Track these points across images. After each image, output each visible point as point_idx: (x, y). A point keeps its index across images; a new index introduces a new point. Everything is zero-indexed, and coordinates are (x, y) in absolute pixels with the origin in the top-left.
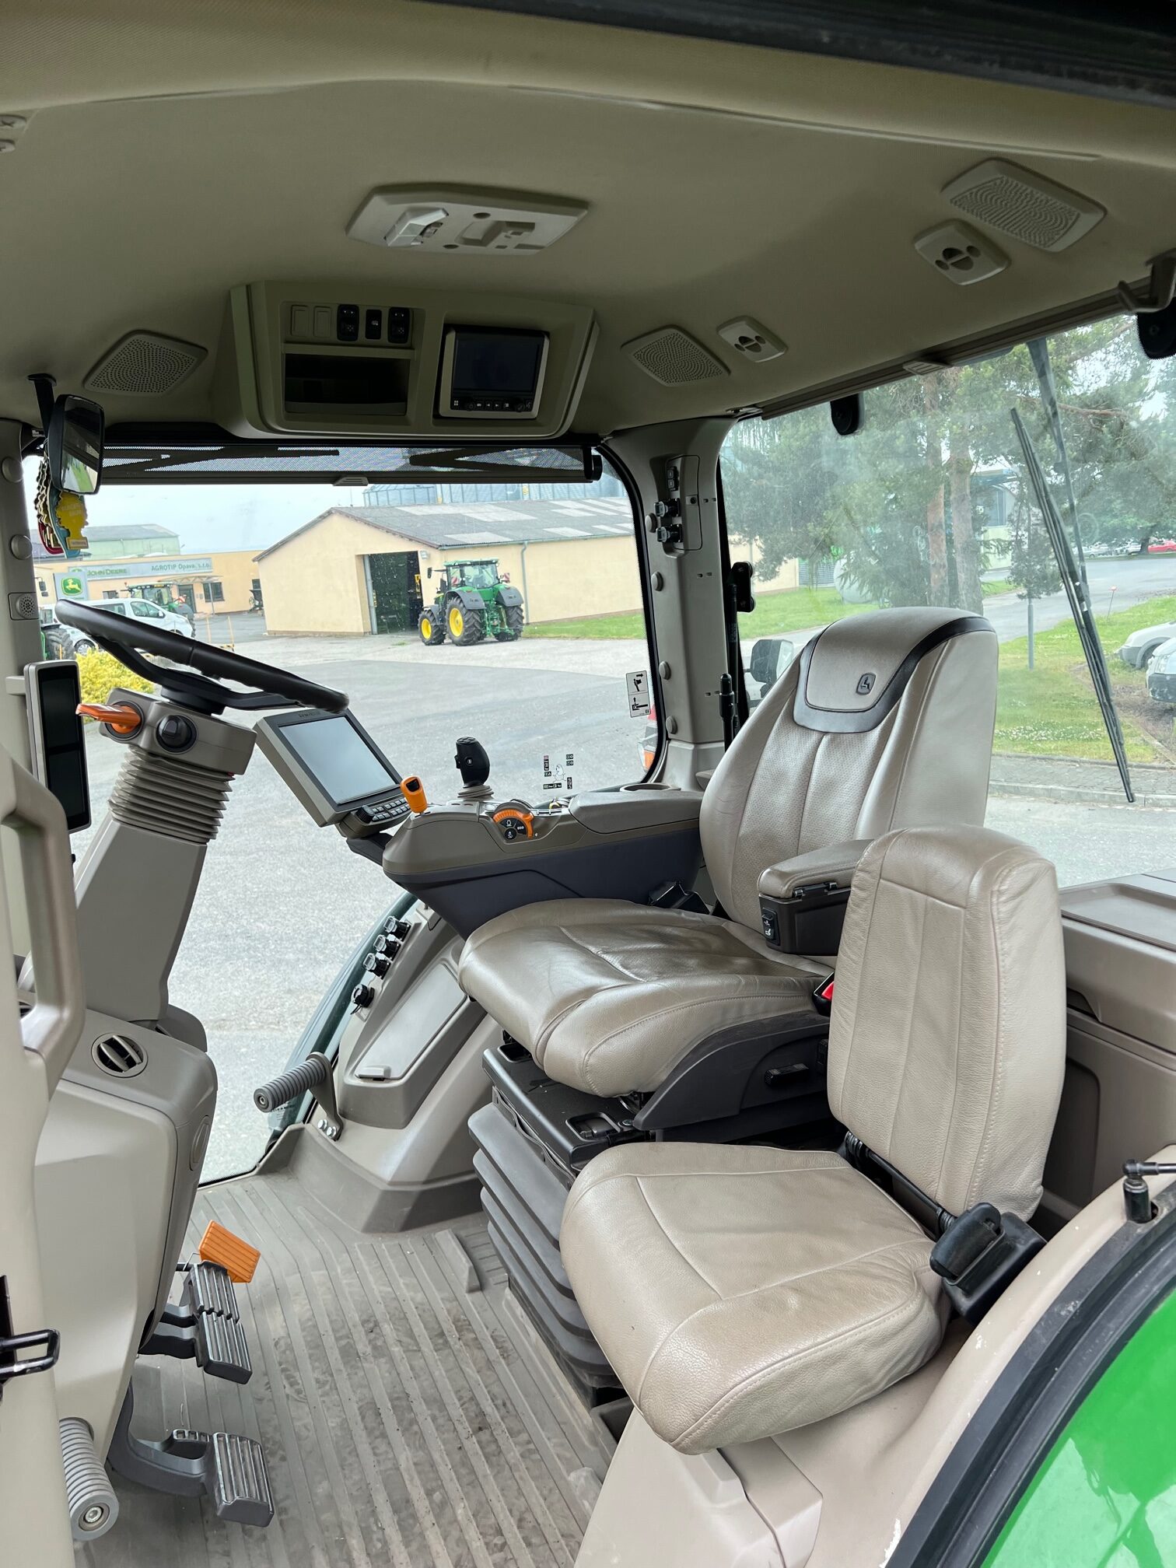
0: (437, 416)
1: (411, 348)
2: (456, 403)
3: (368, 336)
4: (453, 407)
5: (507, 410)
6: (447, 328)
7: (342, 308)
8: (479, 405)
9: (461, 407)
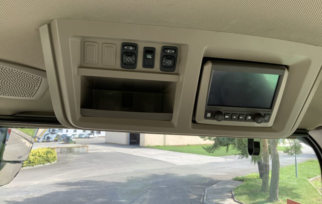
0: (194, 121)
1: (177, 74)
2: (209, 115)
3: (144, 66)
4: (206, 117)
5: (249, 121)
6: (206, 60)
7: (124, 45)
8: (227, 117)
9: (213, 117)
